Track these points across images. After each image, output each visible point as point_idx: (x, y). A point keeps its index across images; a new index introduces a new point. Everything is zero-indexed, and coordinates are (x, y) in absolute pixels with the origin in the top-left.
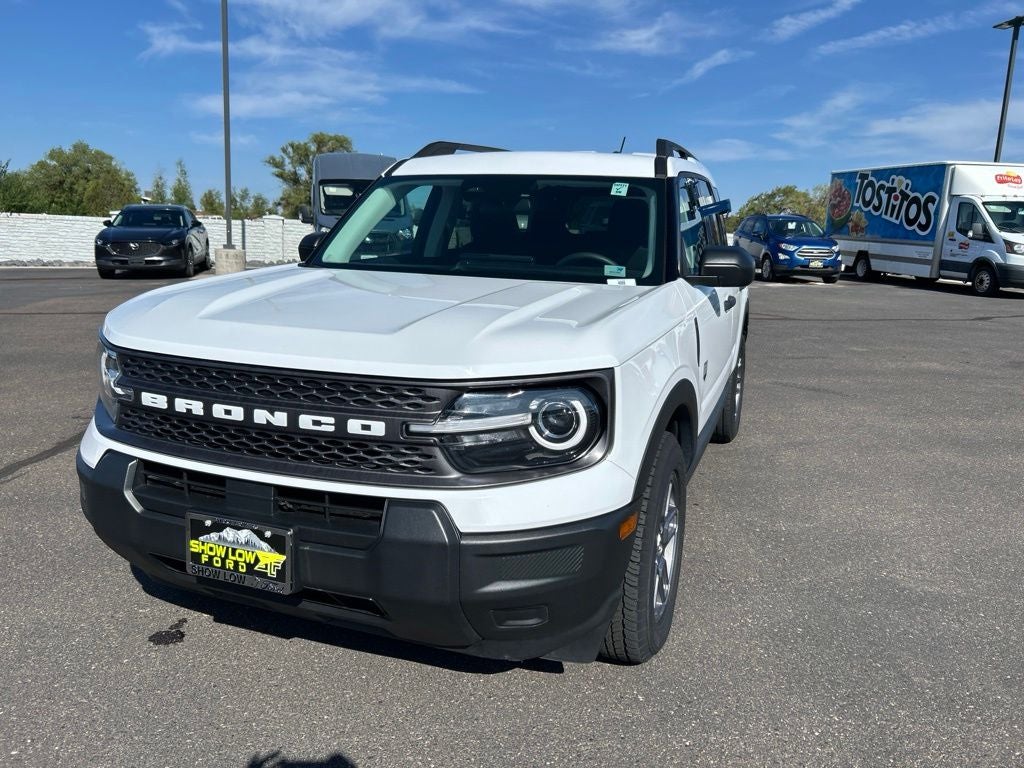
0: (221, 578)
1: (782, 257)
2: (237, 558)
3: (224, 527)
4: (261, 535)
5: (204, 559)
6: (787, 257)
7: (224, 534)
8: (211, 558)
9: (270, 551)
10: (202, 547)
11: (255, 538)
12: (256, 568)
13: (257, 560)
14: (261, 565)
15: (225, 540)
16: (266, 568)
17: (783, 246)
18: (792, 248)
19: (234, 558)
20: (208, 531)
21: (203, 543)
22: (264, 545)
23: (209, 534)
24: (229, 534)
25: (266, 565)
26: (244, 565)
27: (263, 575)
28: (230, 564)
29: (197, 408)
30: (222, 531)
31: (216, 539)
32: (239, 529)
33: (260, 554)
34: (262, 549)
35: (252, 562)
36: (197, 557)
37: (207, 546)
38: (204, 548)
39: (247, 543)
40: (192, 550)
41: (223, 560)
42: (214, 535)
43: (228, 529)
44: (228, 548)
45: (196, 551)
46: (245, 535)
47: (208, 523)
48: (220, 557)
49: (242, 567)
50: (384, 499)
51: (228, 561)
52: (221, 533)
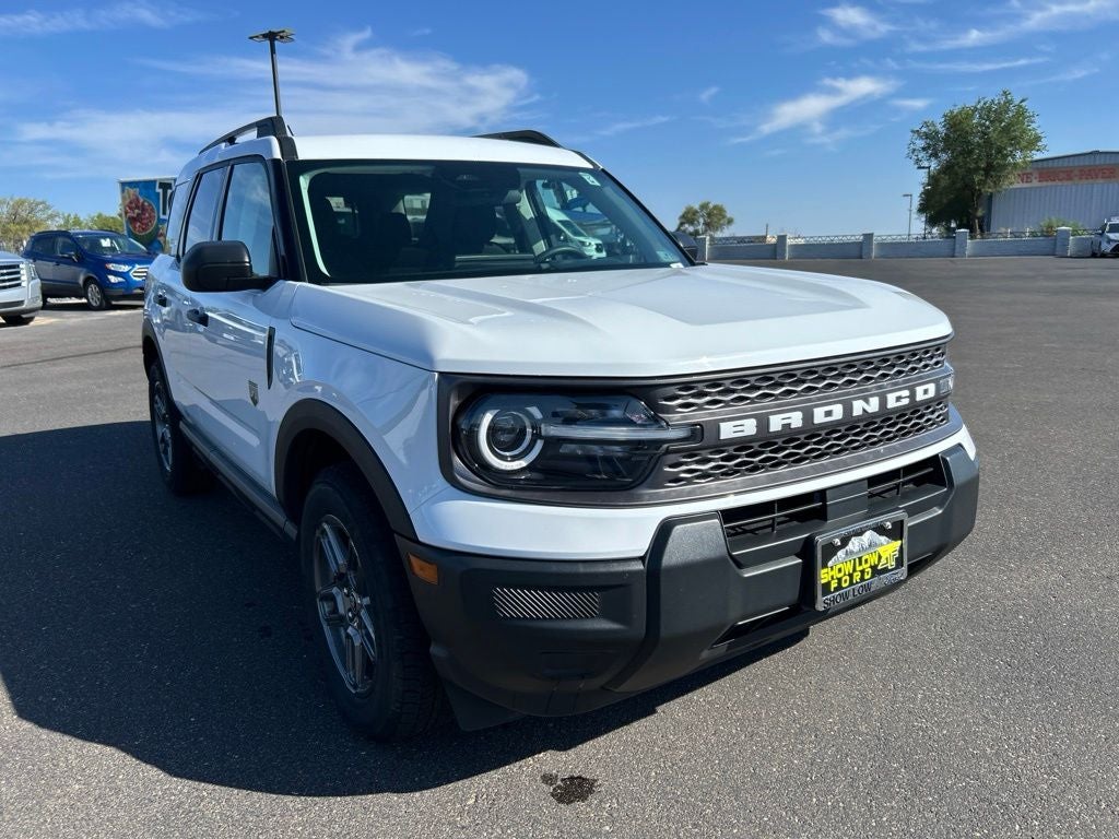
0: (851, 596)
1: (113, 279)
2: (864, 566)
3: (851, 538)
4: (881, 530)
5: (834, 584)
6: (120, 279)
7: (850, 547)
8: (840, 581)
9: (889, 543)
10: (831, 574)
11: (876, 537)
12: (879, 568)
13: (880, 558)
14: (883, 561)
15: (852, 552)
16: (887, 562)
17: (111, 266)
18: (124, 268)
19: (861, 568)
20: (836, 551)
21: (832, 568)
22: (883, 539)
23: (835, 554)
24: (854, 544)
25: (887, 559)
26: (870, 570)
27: (886, 570)
28: (857, 577)
29: (796, 420)
30: (848, 544)
31: (844, 555)
32: (861, 533)
33: (881, 550)
34: (882, 545)
35: (876, 563)
36: (827, 588)
37: (835, 570)
38: (833, 573)
39: (870, 545)
40: (823, 581)
41: (851, 576)
42: (841, 553)
43: (853, 539)
44: (854, 560)
45: (826, 580)
46: (867, 537)
48: (849, 574)
49: (868, 573)
50: (937, 456)
51: (855, 574)
52: (847, 548)
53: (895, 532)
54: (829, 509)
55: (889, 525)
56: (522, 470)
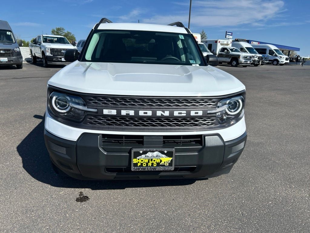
0: (146, 170)
2: (153, 162)
3: (148, 152)
4: (163, 153)
5: (139, 164)
7: (147, 154)
8: (142, 164)
9: (166, 157)
11: (160, 154)
12: (160, 164)
13: (161, 161)
14: (163, 162)
15: (148, 157)
16: (165, 163)
19: (152, 162)
20: (141, 154)
21: (139, 159)
22: (164, 156)
23: (141, 156)
24: (149, 154)
25: (165, 162)
26: (156, 164)
27: (164, 165)
28: (150, 164)
29: (132, 113)
30: (146, 154)
31: (144, 157)
32: (153, 152)
33: (162, 159)
34: (163, 157)
35: (159, 162)
36: (136, 165)
37: (141, 160)
38: (139, 161)
39: (157, 156)
40: (134, 162)
41: (147, 164)
42: (143, 156)
43: (149, 153)
44: (149, 159)
45: (136, 162)
46: (156, 153)
47: (141, 152)
48: (146, 163)
49: (155, 164)
50: (202, 135)
51: (149, 163)
52: (146, 155)
53: (169, 154)
54: (144, 142)
55: (166, 152)
56: (65, 113)
